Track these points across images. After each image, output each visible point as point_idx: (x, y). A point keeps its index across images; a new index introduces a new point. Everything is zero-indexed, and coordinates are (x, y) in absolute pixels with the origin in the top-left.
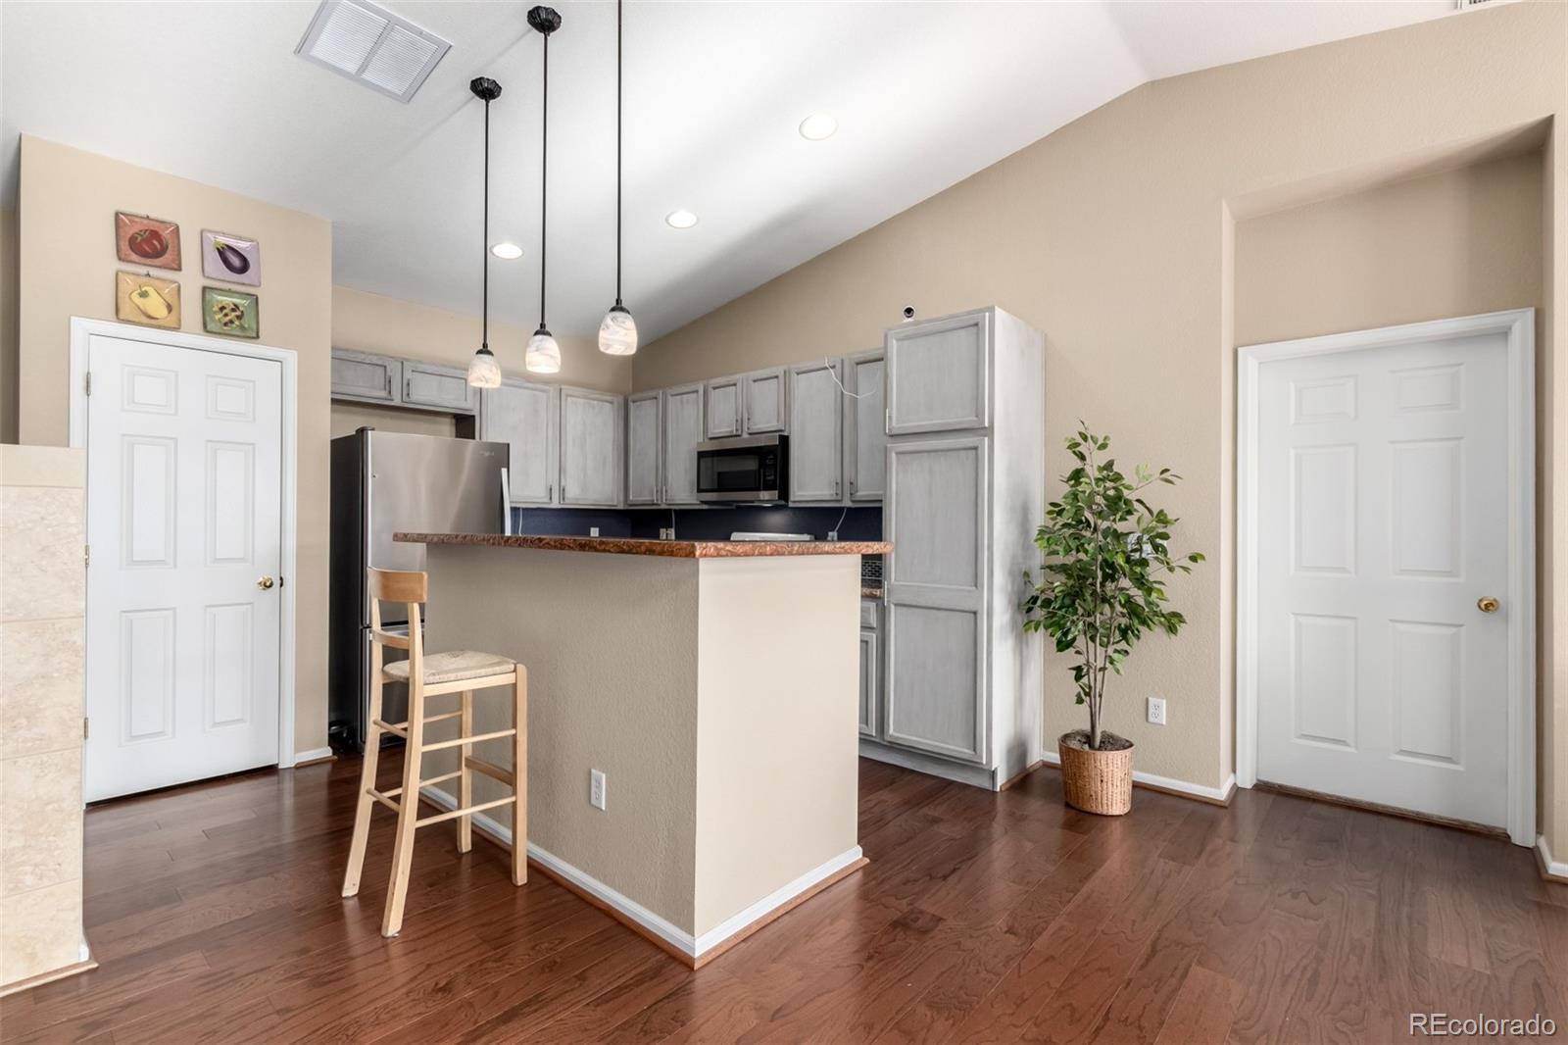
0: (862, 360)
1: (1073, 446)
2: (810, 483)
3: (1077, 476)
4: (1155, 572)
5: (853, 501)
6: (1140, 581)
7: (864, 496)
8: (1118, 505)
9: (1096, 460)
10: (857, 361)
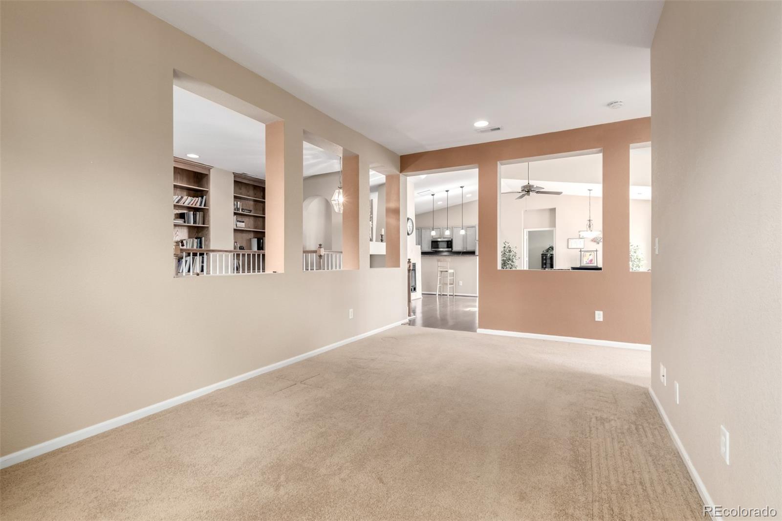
1: (504, 243)
2: (457, 247)
3: (505, 247)
4: (514, 260)
5: (466, 251)
6: (512, 262)
7: (468, 250)
8: (510, 251)
9: (507, 245)
10: (467, 227)
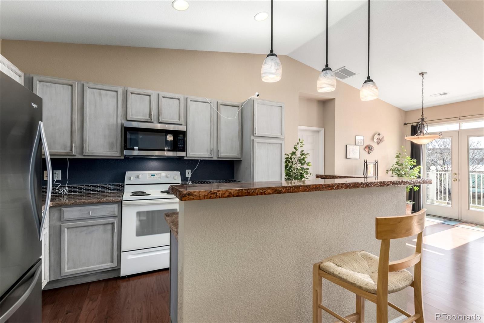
0: (224, 104)
5: (218, 158)
7: (223, 156)
9: (299, 150)
10: (221, 103)
